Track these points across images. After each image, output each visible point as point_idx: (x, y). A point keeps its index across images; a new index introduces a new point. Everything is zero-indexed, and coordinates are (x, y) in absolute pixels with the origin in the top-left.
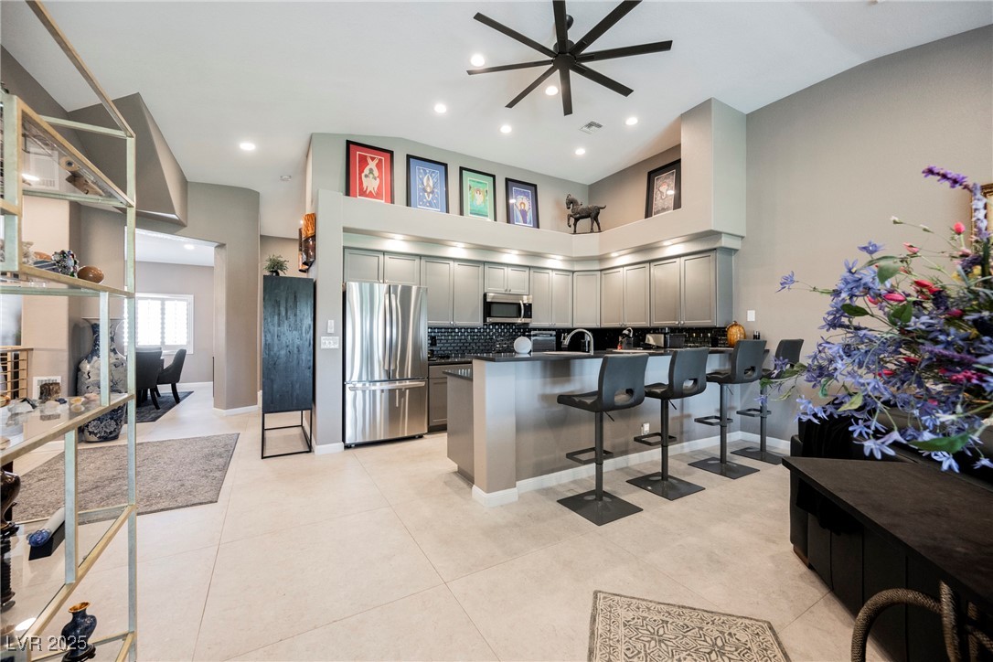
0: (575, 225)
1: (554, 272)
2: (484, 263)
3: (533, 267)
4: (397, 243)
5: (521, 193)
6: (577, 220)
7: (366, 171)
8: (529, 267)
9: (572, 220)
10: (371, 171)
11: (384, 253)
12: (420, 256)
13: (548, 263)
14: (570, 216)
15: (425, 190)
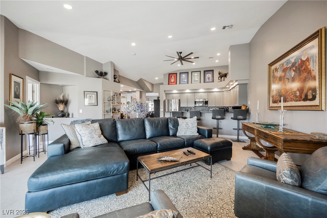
0: (221, 79)
1: (216, 93)
2: (195, 93)
3: (209, 92)
4: (175, 91)
5: (208, 73)
6: (221, 78)
7: (172, 78)
8: (208, 92)
9: (220, 78)
10: (173, 78)
11: (173, 93)
12: (180, 93)
13: (214, 90)
14: (219, 77)
15: (183, 79)
